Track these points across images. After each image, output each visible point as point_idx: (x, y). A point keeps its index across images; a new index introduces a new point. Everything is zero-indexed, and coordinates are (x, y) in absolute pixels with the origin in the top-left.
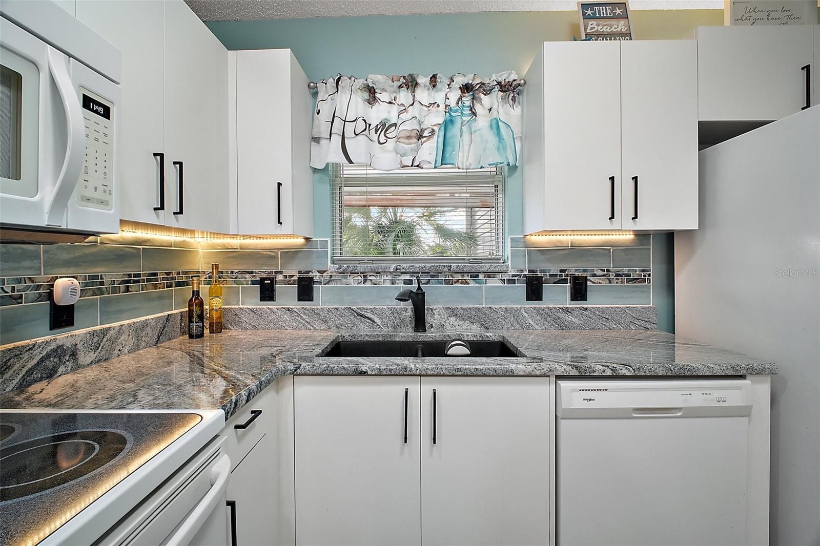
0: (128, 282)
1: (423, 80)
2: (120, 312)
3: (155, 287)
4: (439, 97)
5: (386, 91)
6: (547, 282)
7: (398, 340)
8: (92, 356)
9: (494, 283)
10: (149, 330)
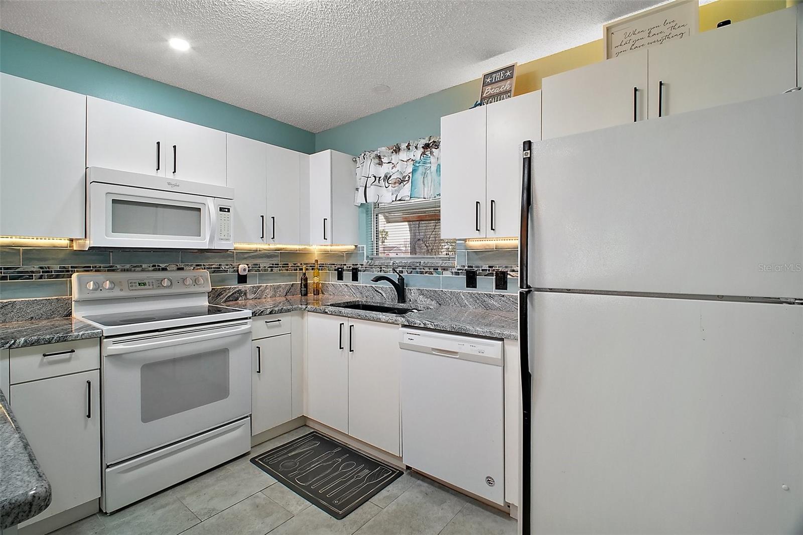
0: (273, 267)
1: (404, 146)
2: (268, 280)
3: (287, 270)
4: (411, 155)
5: (386, 156)
6: (480, 274)
7: (386, 306)
8: (253, 296)
9: (447, 274)
10: (281, 289)
